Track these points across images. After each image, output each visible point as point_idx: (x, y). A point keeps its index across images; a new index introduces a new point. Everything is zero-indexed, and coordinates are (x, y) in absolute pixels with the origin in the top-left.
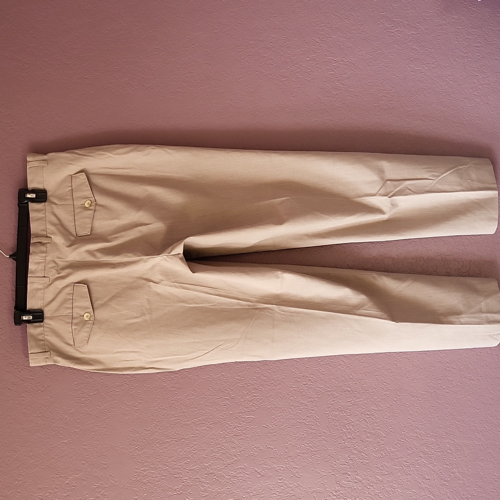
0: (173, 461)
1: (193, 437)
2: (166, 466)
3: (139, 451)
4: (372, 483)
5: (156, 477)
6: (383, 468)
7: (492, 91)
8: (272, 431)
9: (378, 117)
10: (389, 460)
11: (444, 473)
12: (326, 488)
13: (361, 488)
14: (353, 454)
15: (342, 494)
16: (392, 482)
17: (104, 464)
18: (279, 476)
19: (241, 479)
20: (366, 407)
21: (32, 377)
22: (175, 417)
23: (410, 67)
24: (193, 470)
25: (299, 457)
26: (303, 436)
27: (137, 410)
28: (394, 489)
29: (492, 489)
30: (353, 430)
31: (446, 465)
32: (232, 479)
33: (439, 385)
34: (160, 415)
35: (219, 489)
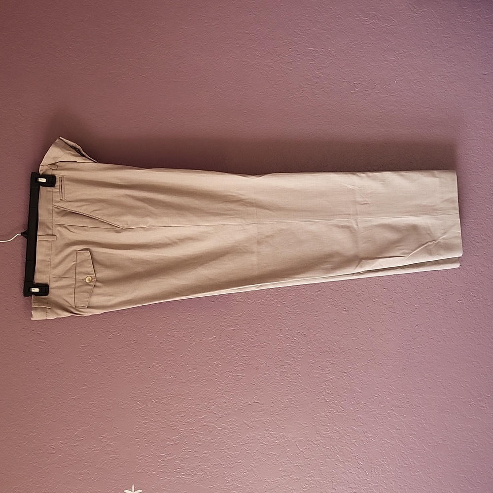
0: (170, 414)
1: (188, 393)
2: (164, 419)
3: (140, 406)
4: (348, 433)
5: (156, 429)
6: (358, 420)
7: (458, 79)
8: (259, 387)
9: (354, 103)
10: (364, 413)
11: (413, 424)
12: (308, 438)
13: (339, 438)
14: (332, 407)
15: (322, 443)
16: (367, 432)
17: (109, 417)
18: (266, 428)
19: (232, 430)
20: (343, 366)
21: (43, 341)
22: (172, 375)
23: (383, 56)
24: (188, 422)
25: (283, 411)
26: (287, 392)
27: (138, 370)
28: (368, 438)
29: (456, 438)
30: (332, 386)
31: (415, 417)
32: (223, 430)
33: (409, 346)
34: (159, 374)
35: (212, 439)
